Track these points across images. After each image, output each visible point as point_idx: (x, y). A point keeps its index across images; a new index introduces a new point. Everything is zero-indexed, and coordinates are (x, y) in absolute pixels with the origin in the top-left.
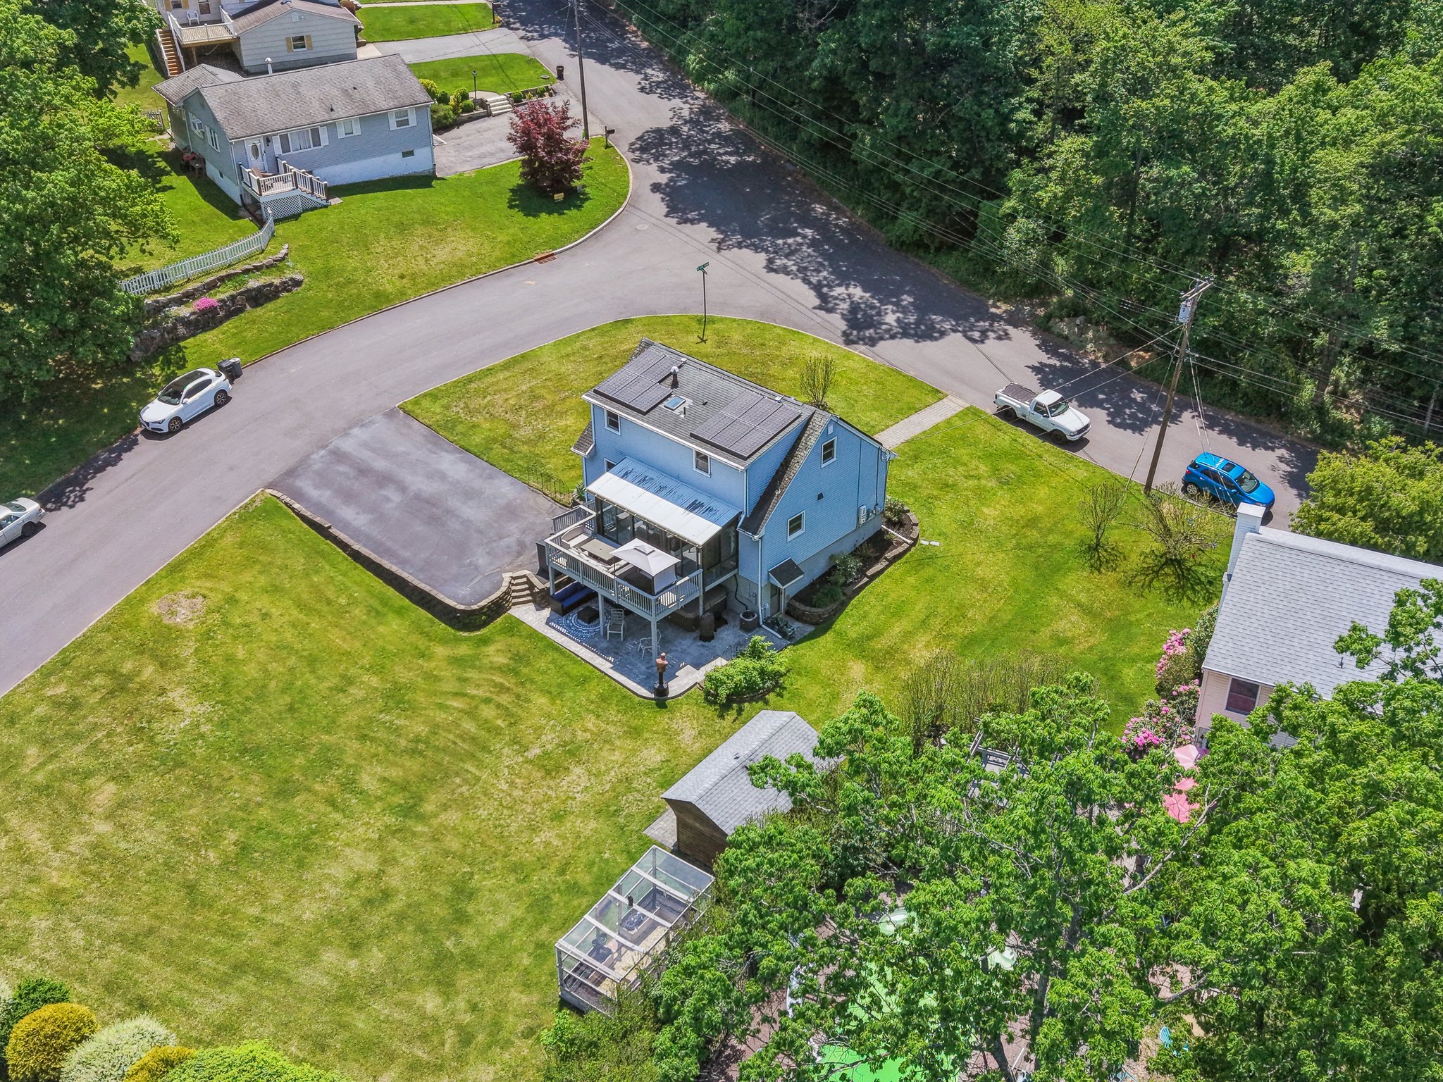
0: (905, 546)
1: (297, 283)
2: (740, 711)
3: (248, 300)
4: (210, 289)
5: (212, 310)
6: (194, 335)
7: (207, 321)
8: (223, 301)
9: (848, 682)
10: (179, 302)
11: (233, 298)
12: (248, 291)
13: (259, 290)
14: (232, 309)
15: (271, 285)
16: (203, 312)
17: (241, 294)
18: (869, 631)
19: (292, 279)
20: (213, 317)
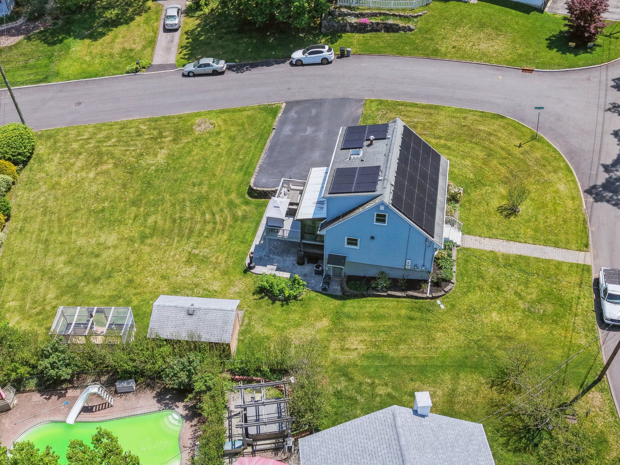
0: (425, 296)
1: (410, 30)
2: (262, 298)
3: (384, 27)
4: (372, 16)
5: (365, 25)
6: (352, 32)
7: (361, 29)
8: (372, 23)
9: (313, 324)
10: (357, 16)
11: (378, 24)
12: (386, 24)
13: (391, 25)
14: (375, 29)
15: (398, 25)
16: (361, 24)
17: (383, 24)
18: (353, 315)
19: (409, 27)
20: (364, 28)
